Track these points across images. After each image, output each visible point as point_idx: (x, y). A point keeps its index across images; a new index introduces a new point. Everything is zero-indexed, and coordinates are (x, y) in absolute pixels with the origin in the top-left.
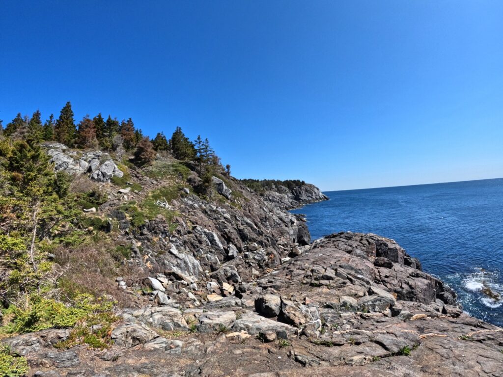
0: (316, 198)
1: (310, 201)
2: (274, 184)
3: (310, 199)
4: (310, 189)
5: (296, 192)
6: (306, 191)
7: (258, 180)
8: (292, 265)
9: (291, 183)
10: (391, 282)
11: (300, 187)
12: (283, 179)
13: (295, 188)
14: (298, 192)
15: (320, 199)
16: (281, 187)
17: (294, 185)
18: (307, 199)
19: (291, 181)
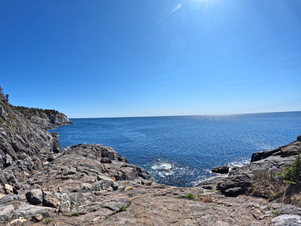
0: (65, 122)
1: (61, 124)
2: (38, 112)
3: (61, 123)
4: (61, 116)
5: (52, 118)
6: (59, 117)
7: (27, 108)
8: (50, 167)
9: (49, 111)
10: (112, 171)
11: (55, 115)
12: (44, 109)
13: (51, 115)
14: (53, 118)
15: (67, 123)
16: (42, 114)
17: (51, 113)
18: (59, 123)
19: (50, 110)
